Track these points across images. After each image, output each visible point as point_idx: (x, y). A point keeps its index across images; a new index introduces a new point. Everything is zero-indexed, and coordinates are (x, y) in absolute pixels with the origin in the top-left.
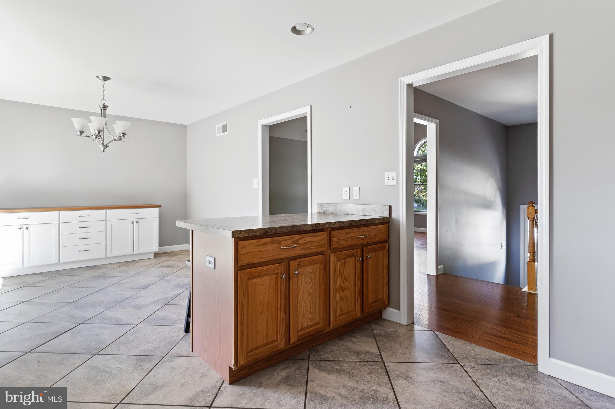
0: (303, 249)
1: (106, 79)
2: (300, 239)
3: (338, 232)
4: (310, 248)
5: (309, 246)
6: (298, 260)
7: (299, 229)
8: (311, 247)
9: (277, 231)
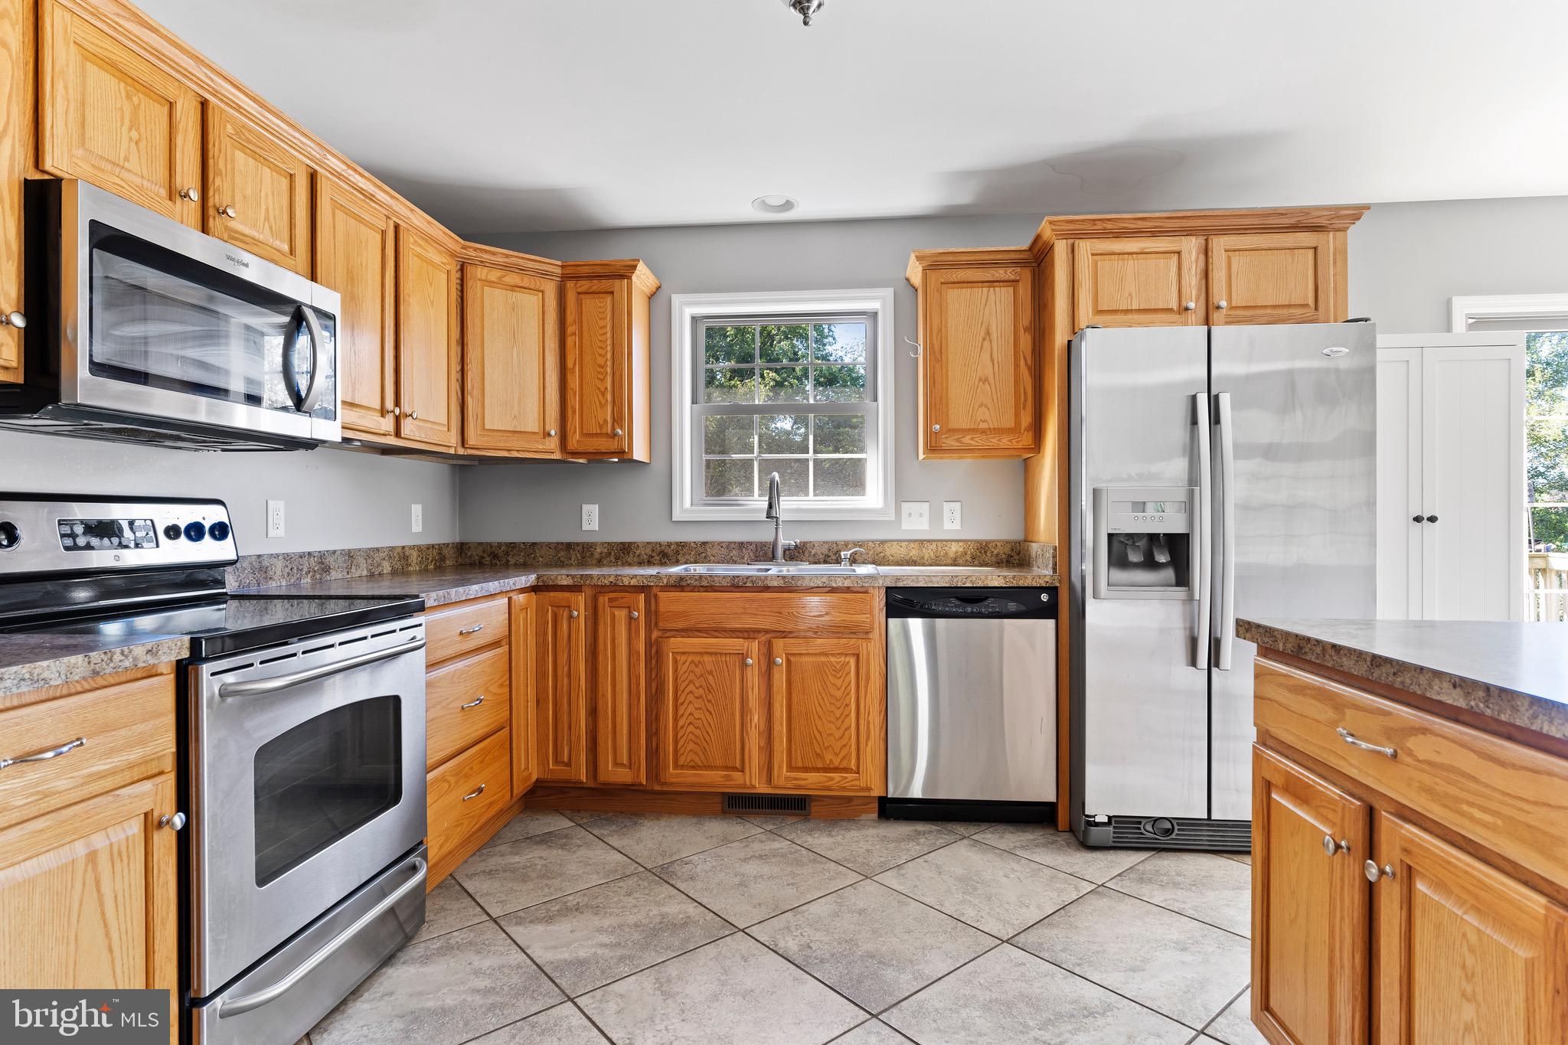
0: (1423, 789)
2: (1415, 730)
5: (1462, 795)
6: (1409, 826)
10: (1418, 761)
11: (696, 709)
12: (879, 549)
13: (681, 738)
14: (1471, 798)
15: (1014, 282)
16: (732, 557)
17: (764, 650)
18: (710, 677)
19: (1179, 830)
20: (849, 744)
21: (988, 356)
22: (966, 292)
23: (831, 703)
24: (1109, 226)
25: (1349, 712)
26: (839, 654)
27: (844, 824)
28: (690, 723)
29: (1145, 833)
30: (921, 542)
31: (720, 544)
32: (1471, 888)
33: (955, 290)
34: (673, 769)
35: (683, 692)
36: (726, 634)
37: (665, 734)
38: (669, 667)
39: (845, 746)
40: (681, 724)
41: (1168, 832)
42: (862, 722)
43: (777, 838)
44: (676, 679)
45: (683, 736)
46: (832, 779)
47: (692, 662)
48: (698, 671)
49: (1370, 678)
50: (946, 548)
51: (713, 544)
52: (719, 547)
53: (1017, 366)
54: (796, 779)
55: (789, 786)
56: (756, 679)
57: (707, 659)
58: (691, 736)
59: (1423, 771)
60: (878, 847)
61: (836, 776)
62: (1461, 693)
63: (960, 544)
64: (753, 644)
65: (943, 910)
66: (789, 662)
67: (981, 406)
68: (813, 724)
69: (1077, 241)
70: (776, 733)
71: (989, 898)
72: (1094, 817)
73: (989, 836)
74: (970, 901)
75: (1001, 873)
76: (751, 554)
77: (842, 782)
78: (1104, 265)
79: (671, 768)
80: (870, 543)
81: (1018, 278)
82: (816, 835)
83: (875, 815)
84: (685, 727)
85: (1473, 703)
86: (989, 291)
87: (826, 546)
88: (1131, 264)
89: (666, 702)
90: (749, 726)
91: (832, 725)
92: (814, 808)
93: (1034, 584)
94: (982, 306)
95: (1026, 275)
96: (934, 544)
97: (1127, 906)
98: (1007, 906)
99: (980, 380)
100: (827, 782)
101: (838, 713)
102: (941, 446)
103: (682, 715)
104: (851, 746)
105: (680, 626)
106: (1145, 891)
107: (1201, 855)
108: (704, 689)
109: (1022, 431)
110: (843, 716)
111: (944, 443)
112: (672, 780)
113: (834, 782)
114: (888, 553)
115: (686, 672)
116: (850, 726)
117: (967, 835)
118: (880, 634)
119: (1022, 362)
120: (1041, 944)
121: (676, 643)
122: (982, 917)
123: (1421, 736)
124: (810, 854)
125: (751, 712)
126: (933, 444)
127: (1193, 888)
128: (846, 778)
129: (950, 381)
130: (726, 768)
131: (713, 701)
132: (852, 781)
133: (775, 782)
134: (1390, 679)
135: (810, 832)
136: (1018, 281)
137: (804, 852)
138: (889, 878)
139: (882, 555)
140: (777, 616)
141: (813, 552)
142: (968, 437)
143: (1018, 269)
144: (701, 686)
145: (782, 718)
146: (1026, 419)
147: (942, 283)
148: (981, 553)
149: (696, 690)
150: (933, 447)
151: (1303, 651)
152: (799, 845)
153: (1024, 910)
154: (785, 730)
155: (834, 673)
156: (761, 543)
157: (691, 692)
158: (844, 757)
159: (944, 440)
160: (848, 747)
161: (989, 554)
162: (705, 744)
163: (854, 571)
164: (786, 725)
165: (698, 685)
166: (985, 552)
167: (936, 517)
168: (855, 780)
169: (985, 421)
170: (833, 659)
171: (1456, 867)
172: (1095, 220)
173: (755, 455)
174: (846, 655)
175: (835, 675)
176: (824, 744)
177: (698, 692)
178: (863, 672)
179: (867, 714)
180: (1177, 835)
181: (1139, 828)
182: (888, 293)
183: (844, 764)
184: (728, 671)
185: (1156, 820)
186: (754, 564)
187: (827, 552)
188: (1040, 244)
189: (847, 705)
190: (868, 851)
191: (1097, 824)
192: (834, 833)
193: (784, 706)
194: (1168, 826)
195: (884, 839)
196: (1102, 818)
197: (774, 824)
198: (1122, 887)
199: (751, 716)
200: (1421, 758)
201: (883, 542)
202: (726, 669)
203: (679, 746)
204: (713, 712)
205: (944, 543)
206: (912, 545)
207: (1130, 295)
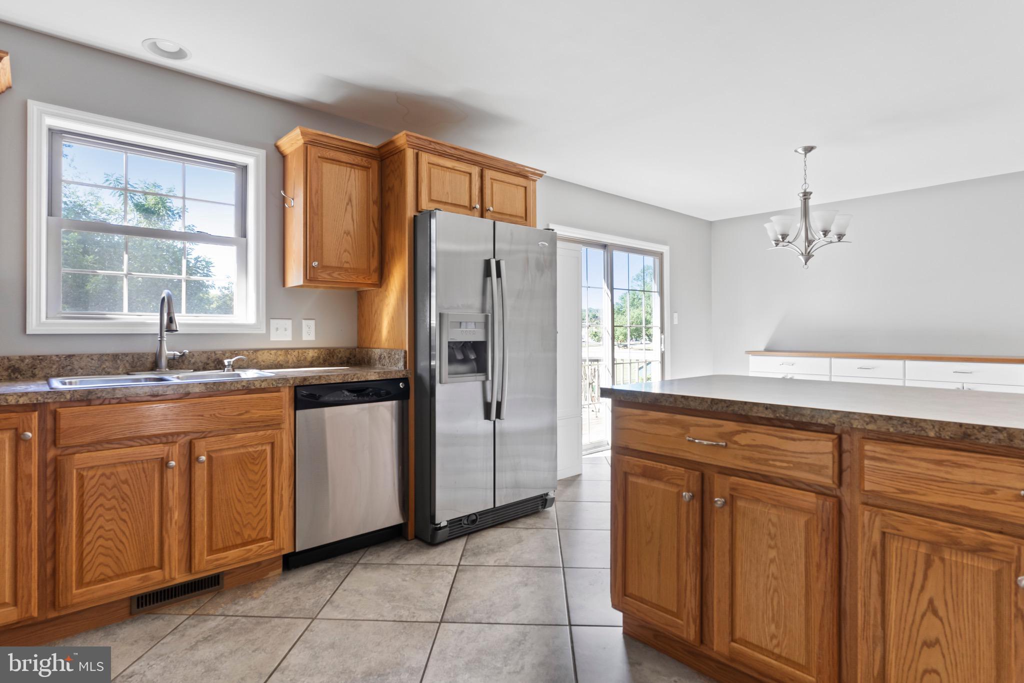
0: (744, 458)
1: (808, 149)
2: (738, 432)
3: (894, 450)
4: (771, 462)
5: (769, 457)
6: (733, 478)
7: (733, 410)
8: (773, 460)
9: (678, 402)
10: (741, 446)
11: (108, 521)
12: (253, 357)
13: (87, 555)
14: (774, 457)
15: (366, 168)
16: (104, 368)
17: (186, 451)
18: (125, 488)
19: (480, 518)
20: (265, 517)
21: (351, 216)
22: (335, 168)
23: (250, 487)
24: (438, 147)
25: (692, 429)
26: (256, 445)
27: (258, 585)
28: (100, 537)
29: (464, 526)
30: (287, 350)
31: (90, 356)
32: (774, 497)
33: (329, 164)
34: (76, 589)
35: (90, 507)
36: (141, 442)
37: (66, 555)
38: (72, 485)
39: (261, 520)
40: (87, 539)
41: (474, 522)
42: (276, 497)
43: (207, 617)
44: (81, 496)
45: (90, 552)
46: (251, 550)
47: (103, 475)
48: (110, 483)
49: (711, 410)
50: (306, 354)
51: (81, 356)
52: (89, 360)
53: (368, 226)
54: (217, 560)
55: (210, 567)
56: (177, 479)
57: (120, 469)
58: (101, 550)
59: (744, 450)
60: (300, 593)
61: (254, 547)
62: (771, 411)
63: (316, 351)
64: (174, 447)
65: (386, 619)
66: (210, 458)
67: (345, 251)
68: (233, 508)
69: (420, 152)
70: (197, 524)
71: (406, 598)
72: (440, 524)
73: (370, 558)
74: (398, 606)
75: (400, 580)
76: (127, 365)
77: (259, 551)
78: (435, 171)
79: (74, 589)
80: (245, 352)
81: (370, 166)
82: (242, 603)
83: (280, 570)
84: (93, 542)
85: (778, 415)
86: (351, 171)
87: (205, 355)
88: (448, 175)
89: (68, 522)
90: (169, 523)
91: (251, 505)
92: (226, 581)
93: (397, 377)
94: (347, 180)
95: (375, 165)
96: (296, 351)
97: (481, 572)
98: (421, 599)
99: (345, 233)
100: (246, 554)
101: (255, 494)
102: (317, 278)
103: (89, 531)
104: (266, 518)
105: (88, 439)
106: (482, 559)
107: (489, 530)
108: (117, 499)
109: (371, 272)
110: (260, 496)
111: (319, 276)
112: (75, 601)
113: (252, 552)
114: (260, 360)
115: (95, 486)
116: (266, 502)
117: (356, 562)
118: (290, 424)
119: (372, 224)
120: (460, 614)
121: (82, 459)
122: (414, 613)
123: (742, 434)
124: (250, 619)
125: (171, 511)
126: (312, 276)
127: (501, 549)
128: (263, 546)
129: (324, 230)
130: (143, 570)
131: (128, 509)
132: (268, 547)
133: (197, 568)
134: (724, 409)
135: (234, 601)
136: (369, 168)
137: (244, 620)
138: (327, 612)
139: (255, 361)
140: (199, 419)
141: (193, 361)
142: (337, 273)
143: (370, 160)
144: (114, 497)
145: (203, 509)
146: (374, 264)
147: (319, 157)
148: (329, 357)
149: (107, 502)
150: (311, 278)
151: (659, 401)
152: (232, 616)
153: (433, 598)
154: (206, 520)
155: (252, 461)
156: (138, 354)
157: (101, 505)
158: (261, 529)
159: (320, 274)
160: (264, 519)
161: (335, 358)
162: (117, 553)
163: (239, 375)
164: (207, 514)
165: (110, 497)
166: (333, 356)
167: (297, 331)
168: (271, 545)
169: (347, 262)
170: (251, 450)
171: (765, 490)
172: (431, 141)
173: (125, 272)
174: (262, 444)
175: (253, 463)
176: (243, 522)
177: (108, 504)
178: (277, 456)
179: (280, 489)
180: (479, 521)
181: (461, 524)
182: (262, 153)
183: (261, 535)
184: (146, 477)
185: (469, 516)
186: (134, 375)
187: (206, 361)
188: (391, 147)
189: (263, 486)
190: (296, 598)
191: (440, 528)
192: (255, 595)
193: (206, 499)
194: (474, 517)
195: (300, 585)
196: (444, 524)
197: (193, 607)
198: (469, 562)
199: (171, 514)
200: (743, 444)
201: (256, 351)
202: (143, 475)
203: (85, 563)
204: (127, 520)
205: (304, 350)
206: (279, 352)
207: (447, 193)
